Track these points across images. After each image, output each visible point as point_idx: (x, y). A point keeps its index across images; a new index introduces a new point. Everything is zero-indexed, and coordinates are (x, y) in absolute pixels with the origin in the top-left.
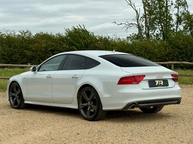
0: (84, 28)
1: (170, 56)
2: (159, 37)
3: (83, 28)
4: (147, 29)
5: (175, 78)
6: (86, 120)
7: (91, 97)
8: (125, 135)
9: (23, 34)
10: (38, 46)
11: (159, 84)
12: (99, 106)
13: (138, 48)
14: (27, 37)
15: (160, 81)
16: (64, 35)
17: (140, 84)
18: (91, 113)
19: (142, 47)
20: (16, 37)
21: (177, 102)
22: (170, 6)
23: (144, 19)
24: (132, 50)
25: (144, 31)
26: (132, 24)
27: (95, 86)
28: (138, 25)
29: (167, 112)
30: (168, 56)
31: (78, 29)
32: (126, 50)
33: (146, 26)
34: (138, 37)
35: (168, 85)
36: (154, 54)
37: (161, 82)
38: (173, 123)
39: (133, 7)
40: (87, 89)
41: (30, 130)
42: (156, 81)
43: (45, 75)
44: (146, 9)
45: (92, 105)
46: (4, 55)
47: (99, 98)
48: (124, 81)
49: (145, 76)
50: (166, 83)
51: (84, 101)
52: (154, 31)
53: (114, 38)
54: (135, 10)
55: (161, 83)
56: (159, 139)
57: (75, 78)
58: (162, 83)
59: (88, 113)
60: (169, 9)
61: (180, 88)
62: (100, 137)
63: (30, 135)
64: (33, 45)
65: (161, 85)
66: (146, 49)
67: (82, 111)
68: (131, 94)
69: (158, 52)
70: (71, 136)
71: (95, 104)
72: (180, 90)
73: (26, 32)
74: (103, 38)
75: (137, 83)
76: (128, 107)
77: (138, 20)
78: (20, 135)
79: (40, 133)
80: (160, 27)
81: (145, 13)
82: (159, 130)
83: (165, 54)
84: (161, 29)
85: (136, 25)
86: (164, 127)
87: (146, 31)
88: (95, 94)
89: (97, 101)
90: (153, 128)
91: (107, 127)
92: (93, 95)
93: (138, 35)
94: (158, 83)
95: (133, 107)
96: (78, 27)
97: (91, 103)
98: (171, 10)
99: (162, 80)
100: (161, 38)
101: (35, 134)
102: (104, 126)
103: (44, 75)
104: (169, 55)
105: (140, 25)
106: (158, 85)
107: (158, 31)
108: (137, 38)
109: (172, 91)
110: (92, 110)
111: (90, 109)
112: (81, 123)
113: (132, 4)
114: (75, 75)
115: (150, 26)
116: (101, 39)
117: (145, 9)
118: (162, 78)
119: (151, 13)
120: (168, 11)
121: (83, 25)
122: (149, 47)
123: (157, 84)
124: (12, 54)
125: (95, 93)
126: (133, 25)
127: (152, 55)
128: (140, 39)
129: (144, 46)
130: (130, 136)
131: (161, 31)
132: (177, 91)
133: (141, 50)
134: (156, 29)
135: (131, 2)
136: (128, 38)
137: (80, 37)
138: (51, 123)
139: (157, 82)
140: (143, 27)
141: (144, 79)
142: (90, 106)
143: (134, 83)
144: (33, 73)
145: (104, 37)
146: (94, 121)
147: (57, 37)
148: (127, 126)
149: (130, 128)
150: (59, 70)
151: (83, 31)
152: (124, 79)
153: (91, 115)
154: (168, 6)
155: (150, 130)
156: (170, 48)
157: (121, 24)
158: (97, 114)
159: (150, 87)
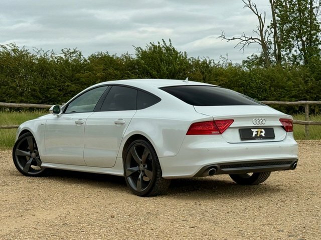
0: (170, 46)
1: (312, 93)
2: (298, 61)
3: (168, 44)
4: (277, 48)
5: (287, 124)
6: (135, 195)
7: (144, 156)
8: (190, 219)
9: (68, 56)
10: (90, 75)
11: (258, 135)
12: (156, 171)
13: (259, 78)
14: (74, 60)
15: (259, 130)
16: (135, 57)
17: (224, 134)
18: (145, 184)
19: (265, 77)
20: (56, 60)
21: (289, 165)
22: (317, 7)
23: (273, 30)
24: (249, 83)
25: (272, 51)
26: (251, 38)
27: (150, 138)
28: (263, 41)
29: (277, 184)
30: (310, 92)
31: (159, 46)
32: (239, 82)
33: (276, 42)
34: (262, 60)
35: (273, 137)
36: (286, 90)
37: (262, 132)
38: (278, 200)
39: (253, 10)
40: (138, 142)
41: (36, 210)
42: (252, 130)
43: (75, 119)
44: (276, 13)
45: (146, 170)
46: (34, 90)
47: (157, 158)
48: (197, 129)
49: (233, 121)
50: (270, 134)
51: (134, 163)
52: (290, 51)
53: (221, 63)
54: (257, 15)
55: (261, 134)
56: (243, 226)
57: (120, 124)
58: (263, 134)
59: (139, 183)
60: (316, 14)
61: (296, 143)
62: (145, 222)
63: (33, 217)
64: (83, 73)
65: (261, 137)
66: (272, 80)
67: (130, 180)
68: (208, 150)
69: (292, 87)
70: (100, 220)
71: (150, 168)
72: (295, 145)
73: (73, 52)
74: (200, 62)
75: (220, 132)
76: (204, 172)
77: (261, 31)
78: (15, 218)
79: (50, 215)
80: (300, 43)
81: (274, 19)
82: (251, 211)
83: (304, 89)
84: (301, 47)
85: (259, 40)
86: (260, 207)
87: (275, 51)
88: (151, 152)
89: (153, 163)
90: (242, 208)
91: (165, 206)
92: (147, 154)
93: (260, 58)
94: (256, 133)
95: (211, 173)
96: (159, 43)
97: (144, 166)
98: (318, 14)
99: (264, 129)
100: (302, 63)
101: (43, 215)
102: (160, 205)
103: (73, 119)
104: (312, 91)
105: (266, 40)
106: (256, 137)
107: (296, 51)
108: (259, 63)
109: (280, 147)
110: (146, 179)
111: (142, 177)
112: (126, 200)
113: (251, 5)
114: (119, 119)
115: (283, 42)
116: (197, 63)
117: (274, 13)
118: (262, 125)
119: (284, 20)
120: (314, 17)
121: (170, 41)
122: (278, 77)
123: (254, 136)
124: (47, 88)
125: (150, 150)
126: (253, 41)
127: (283, 90)
128: (265, 63)
129: (269, 76)
130: (195, 222)
131: (300, 50)
132: (291, 147)
133: (264, 82)
134: (293, 48)
135: (250, 2)
136: (244, 62)
137: (162, 60)
138: (76, 199)
139: (254, 131)
140: (271, 43)
141: (230, 126)
142: (143, 171)
143: (213, 132)
144: (55, 116)
145: (202, 60)
146: (148, 196)
147: (123, 60)
148: (200, 205)
149: (203, 208)
150: (95, 111)
151: (168, 49)
152: (197, 125)
153: (143, 187)
154: (314, 8)
155: (234, 212)
156: (313, 78)
157: (234, 39)
158: (154, 185)
159: (242, 139)
